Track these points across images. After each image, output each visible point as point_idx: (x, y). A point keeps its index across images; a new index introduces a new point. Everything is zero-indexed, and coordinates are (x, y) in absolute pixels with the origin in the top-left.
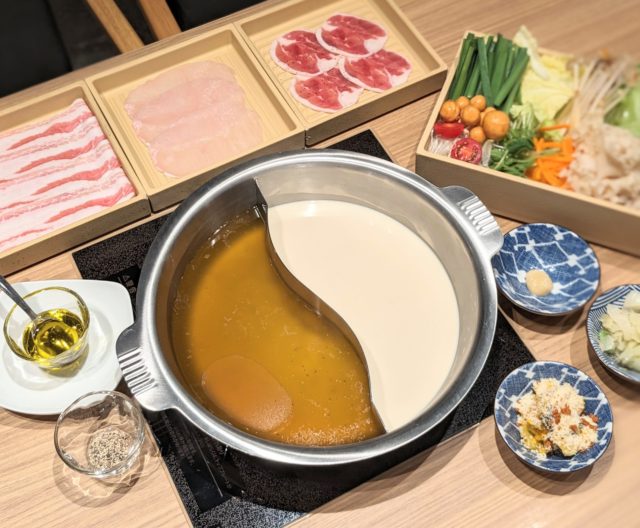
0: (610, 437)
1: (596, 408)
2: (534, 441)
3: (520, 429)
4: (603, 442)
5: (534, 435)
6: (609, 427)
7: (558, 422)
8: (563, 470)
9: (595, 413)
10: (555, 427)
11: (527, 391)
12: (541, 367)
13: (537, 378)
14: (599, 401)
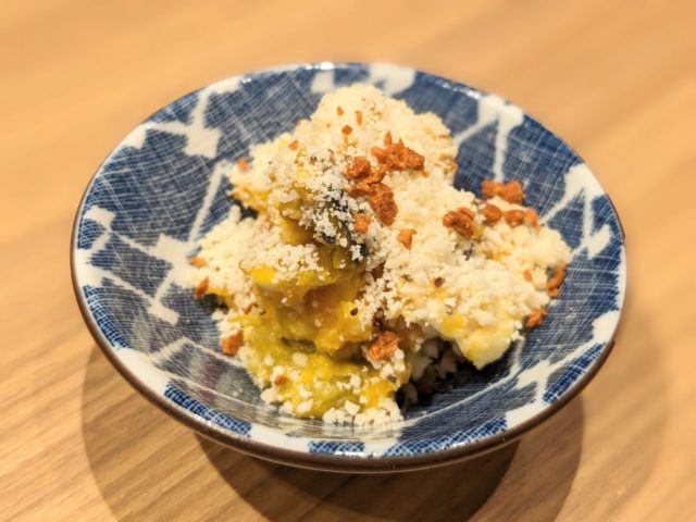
0: (605, 211)
1: (491, 162)
2: (323, 367)
3: (245, 358)
4: (596, 241)
5: (307, 345)
6: (582, 183)
7: (387, 213)
8: (515, 418)
9: (499, 177)
10: (387, 241)
11: (216, 215)
12: (232, 98)
13: (234, 150)
14: (492, 129)
